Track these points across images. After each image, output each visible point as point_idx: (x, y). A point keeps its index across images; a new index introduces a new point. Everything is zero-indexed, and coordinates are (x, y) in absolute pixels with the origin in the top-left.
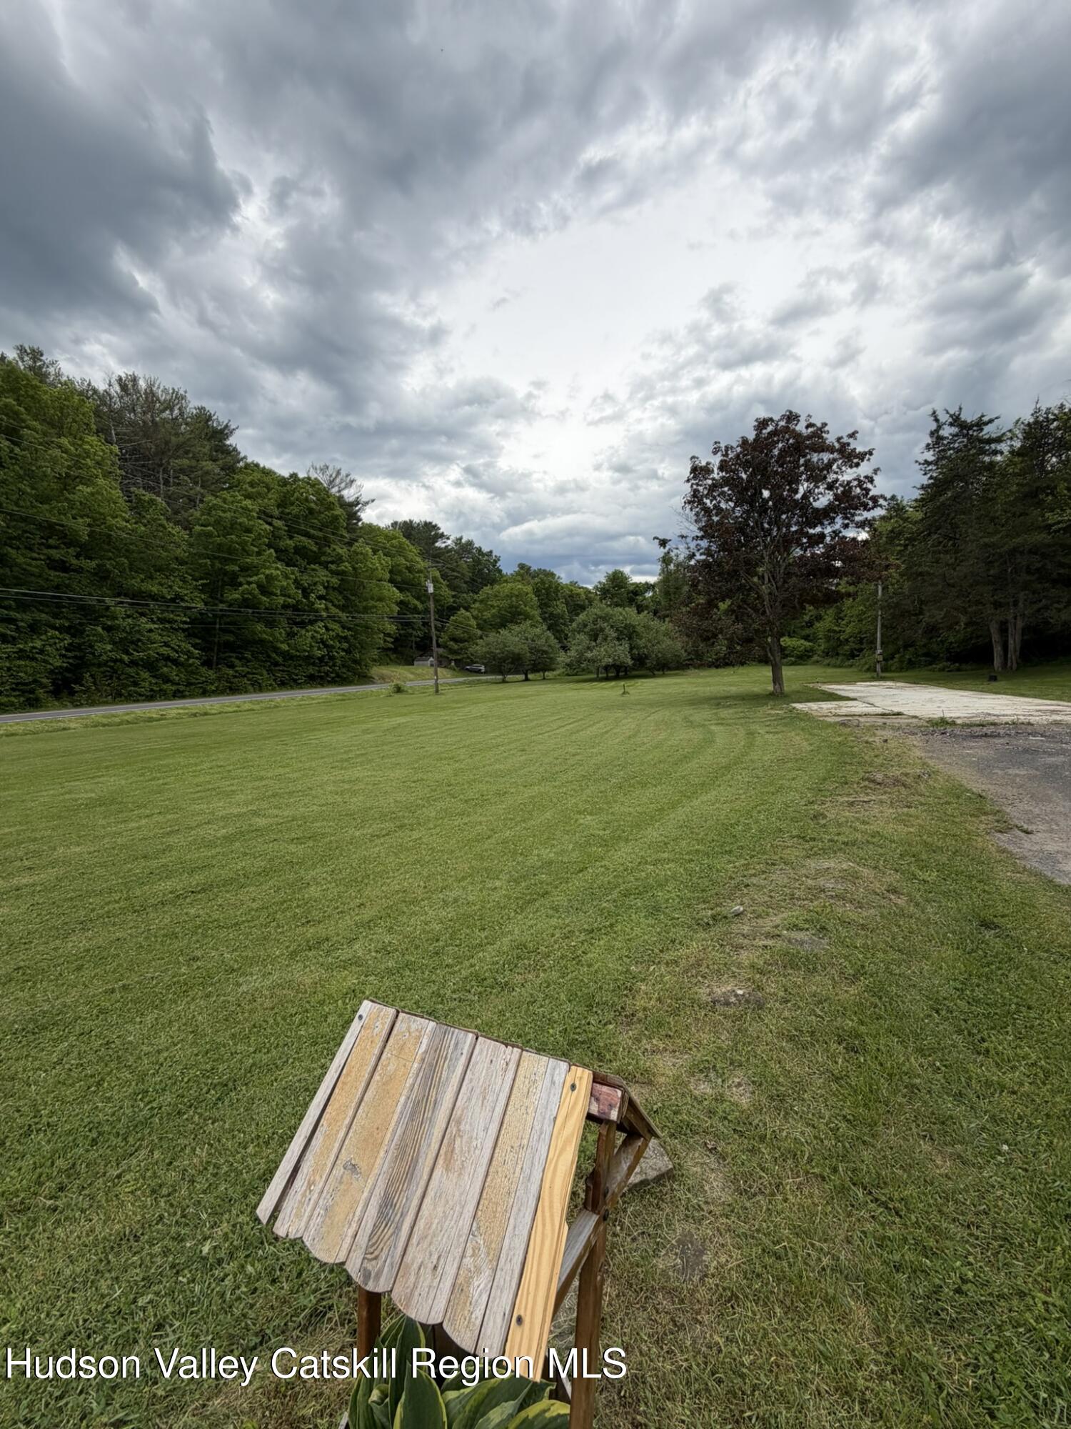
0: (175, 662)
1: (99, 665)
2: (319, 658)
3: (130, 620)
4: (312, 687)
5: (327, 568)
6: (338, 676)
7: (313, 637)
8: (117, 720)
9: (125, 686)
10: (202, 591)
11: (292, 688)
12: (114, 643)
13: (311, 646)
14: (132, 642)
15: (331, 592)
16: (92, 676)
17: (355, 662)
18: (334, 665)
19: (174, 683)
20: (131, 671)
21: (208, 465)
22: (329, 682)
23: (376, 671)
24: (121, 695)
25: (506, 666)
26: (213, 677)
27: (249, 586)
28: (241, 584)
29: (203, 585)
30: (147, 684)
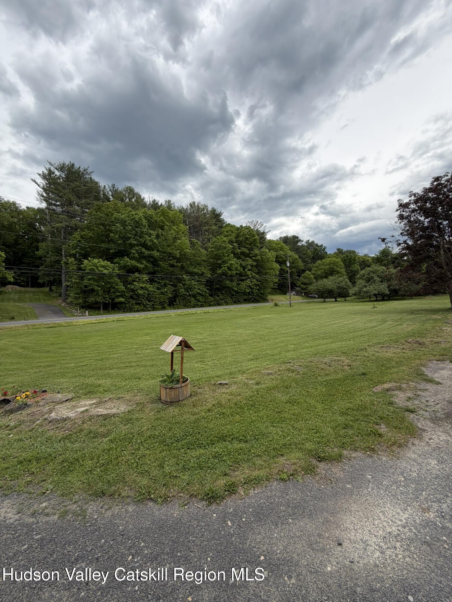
0: (202, 295)
1: (181, 296)
2: (248, 293)
3: (189, 282)
4: (245, 304)
5: (251, 259)
6: (255, 299)
7: (246, 285)
8: (184, 314)
9: (187, 303)
10: (210, 271)
11: (238, 304)
12: (185, 289)
13: (245, 288)
14: (190, 289)
15: (253, 267)
16: (179, 300)
17: (262, 294)
18: (253, 295)
19: (201, 302)
20: (189, 298)
21: (214, 227)
22: (252, 302)
23: (270, 297)
24: (186, 306)
25: (325, 295)
26: (212, 300)
27: (224, 268)
28: (222, 267)
29: (210, 268)
30: (193, 302)
